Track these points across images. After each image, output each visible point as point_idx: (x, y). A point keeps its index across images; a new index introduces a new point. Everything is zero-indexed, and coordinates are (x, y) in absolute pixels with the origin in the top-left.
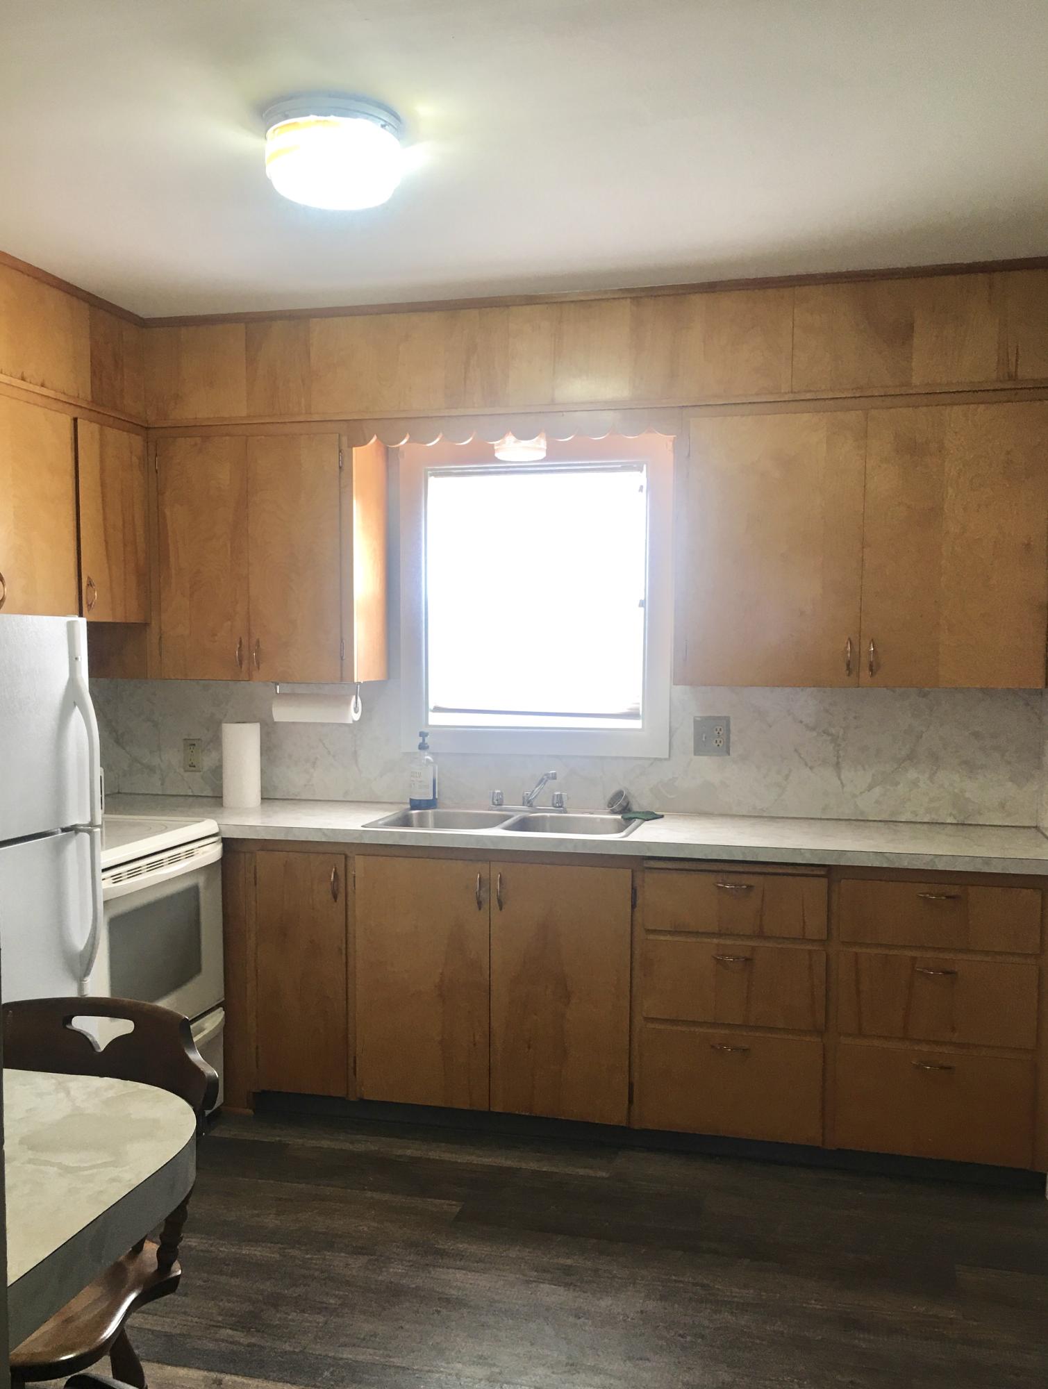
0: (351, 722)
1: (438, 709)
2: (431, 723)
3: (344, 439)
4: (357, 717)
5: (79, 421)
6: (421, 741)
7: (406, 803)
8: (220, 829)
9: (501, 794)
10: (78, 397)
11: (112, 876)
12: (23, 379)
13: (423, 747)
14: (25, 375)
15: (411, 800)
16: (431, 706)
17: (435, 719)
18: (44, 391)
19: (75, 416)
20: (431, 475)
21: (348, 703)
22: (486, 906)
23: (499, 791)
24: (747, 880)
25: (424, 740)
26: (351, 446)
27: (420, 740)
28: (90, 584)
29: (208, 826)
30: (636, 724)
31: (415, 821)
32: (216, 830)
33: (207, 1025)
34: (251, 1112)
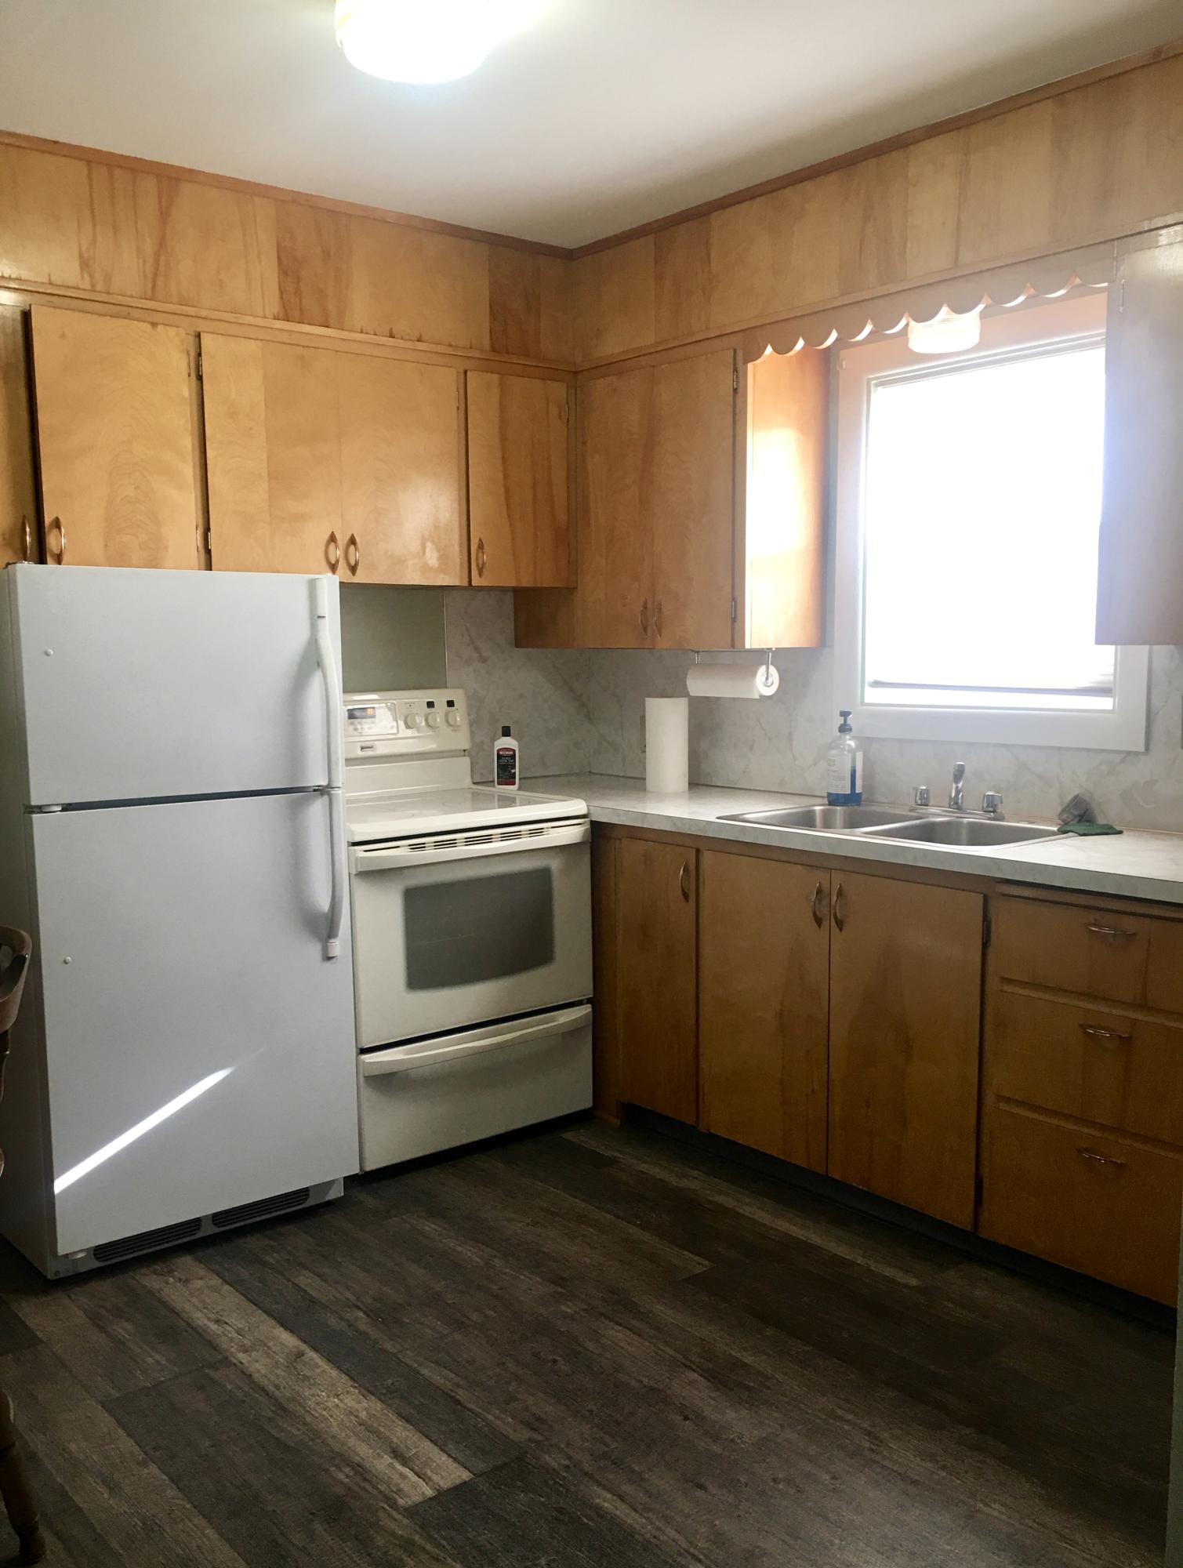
0: (758, 697)
1: (877, 684)
2: (867, 700)
3: (740, 354)
4: (769, 692)
5: (468, 373)
6: (842, 722)
7: (823, 797)
8: (588, 809)
9: (927, 791)
10: (471, 348)
11: (410, 845)
12: (392, 336)
13: (844, 729)
14: (395, 331)
15: (829, 795)
16: (869, 678)
17: (872, 696)
18: (421, 346)
19: (466, 368)
20: (877, 385)
21: (754, 674)
22: (825, 924)
23: (924, 788)
24: (1130, 925)
25: (845, 720)
26: (746, 362)
27: (841, 720)
28: (481, 546)
29: (578, 806)
30: (1106, 703)
31: (818, 820)
32: (584, 811)
33: (561, 1019)
34: (618, 1122)
